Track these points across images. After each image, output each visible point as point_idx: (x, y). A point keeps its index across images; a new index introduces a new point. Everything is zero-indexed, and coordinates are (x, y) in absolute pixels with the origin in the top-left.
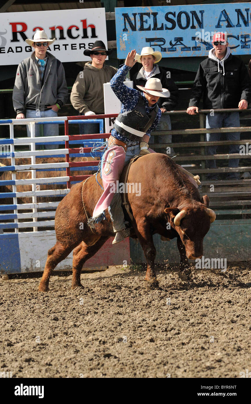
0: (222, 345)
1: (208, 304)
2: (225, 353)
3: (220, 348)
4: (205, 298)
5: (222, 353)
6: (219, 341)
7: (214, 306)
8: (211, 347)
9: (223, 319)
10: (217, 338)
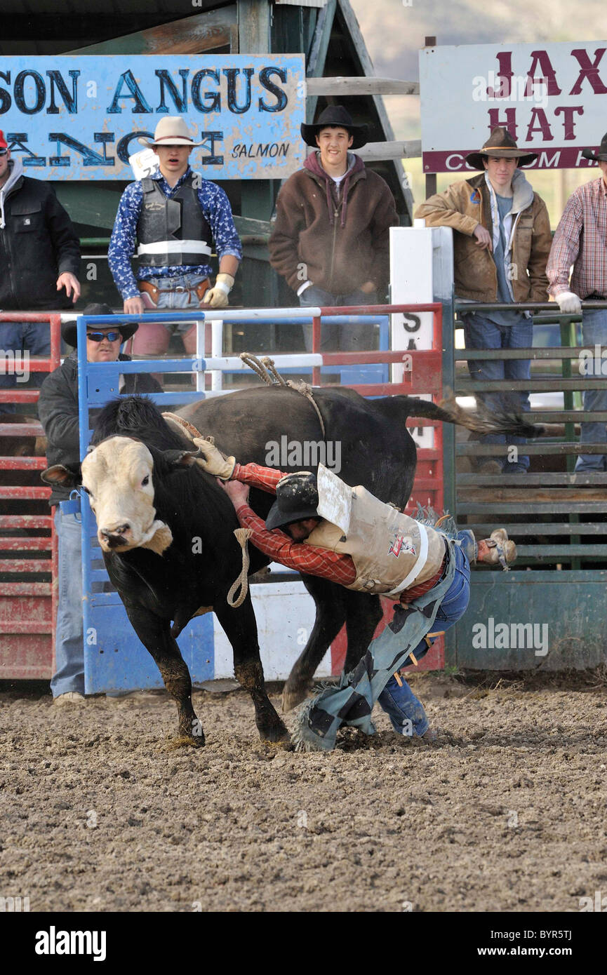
0: (106, 880)
1: (75, 779)
2: (113, 897)
3: (99, 885)
4: (66, 764)
5: (104, 897)
6: (98, 868)
7: (89, 783)
8: (78, 883)
9: (109, 815)
10: (95, 861)
